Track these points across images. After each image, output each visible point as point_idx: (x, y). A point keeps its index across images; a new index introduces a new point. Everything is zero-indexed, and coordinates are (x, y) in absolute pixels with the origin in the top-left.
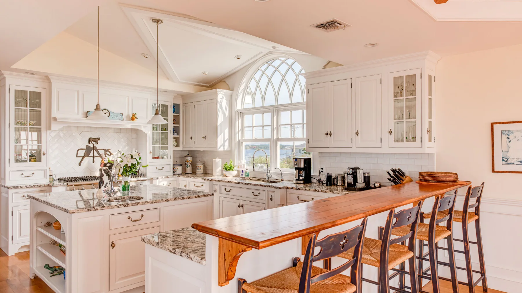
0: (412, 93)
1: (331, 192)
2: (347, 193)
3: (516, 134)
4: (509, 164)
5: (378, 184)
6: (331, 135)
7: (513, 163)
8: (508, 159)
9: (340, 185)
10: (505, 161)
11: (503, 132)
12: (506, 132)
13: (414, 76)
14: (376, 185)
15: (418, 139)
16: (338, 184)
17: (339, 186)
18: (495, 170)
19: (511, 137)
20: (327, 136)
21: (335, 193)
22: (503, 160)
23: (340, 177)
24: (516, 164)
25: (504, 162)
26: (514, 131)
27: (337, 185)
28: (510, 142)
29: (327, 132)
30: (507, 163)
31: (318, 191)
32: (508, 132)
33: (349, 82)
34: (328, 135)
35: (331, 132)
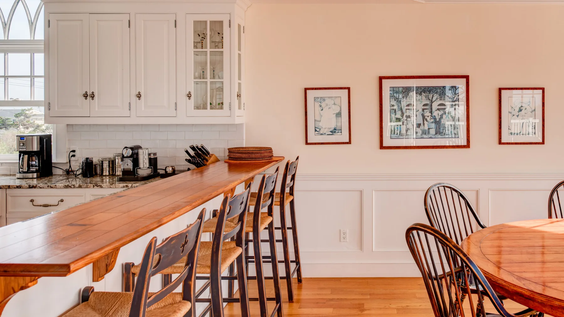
0: (218, 44)
1: (97, 186)
2: (125, 185)
3: (327, 101)
4: (322, 134)
5: (171, 169)
6: (93, 96)
7: (325, 134)
8: (320, 129)
9: (108, 174)
10: (318, 132)
11: (315, 99)
12: (319, 99)
13: (221, 23)
14: (167, 170)
15: (226, 106)
16: (104, 174)
17: (105, 176)
18: (309, 142)
19: (323, 105)
20: (86, 99)
21: (104, 187)
22: (316, 131)
23: (107, 162)
24: (328, 135)
25: (316, 132)
26: (326, 99)
27: (102, 175)
28: (322, 110)
29: (86, 92)
30: (319, 133)
31: (73, 187)
32: (321, 99)
33: (126, 18)
34: (88, 97)
35: (93, 93)
